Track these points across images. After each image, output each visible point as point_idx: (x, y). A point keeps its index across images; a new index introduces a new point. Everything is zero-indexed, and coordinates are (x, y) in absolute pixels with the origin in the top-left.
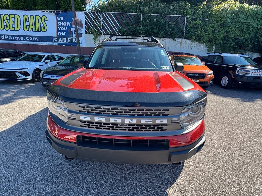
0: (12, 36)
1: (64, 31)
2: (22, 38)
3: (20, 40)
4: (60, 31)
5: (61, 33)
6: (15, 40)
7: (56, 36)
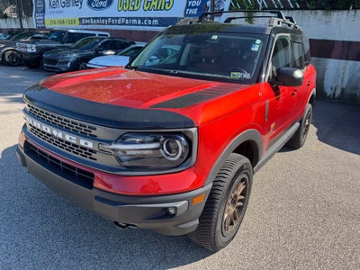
0: (129, 18)
1: (195, 7)
2: (139, 22)
3: (138, 25)
4: (191, 7)
5: (191, 11)
6: (132, 25)
7: (182, 16)
